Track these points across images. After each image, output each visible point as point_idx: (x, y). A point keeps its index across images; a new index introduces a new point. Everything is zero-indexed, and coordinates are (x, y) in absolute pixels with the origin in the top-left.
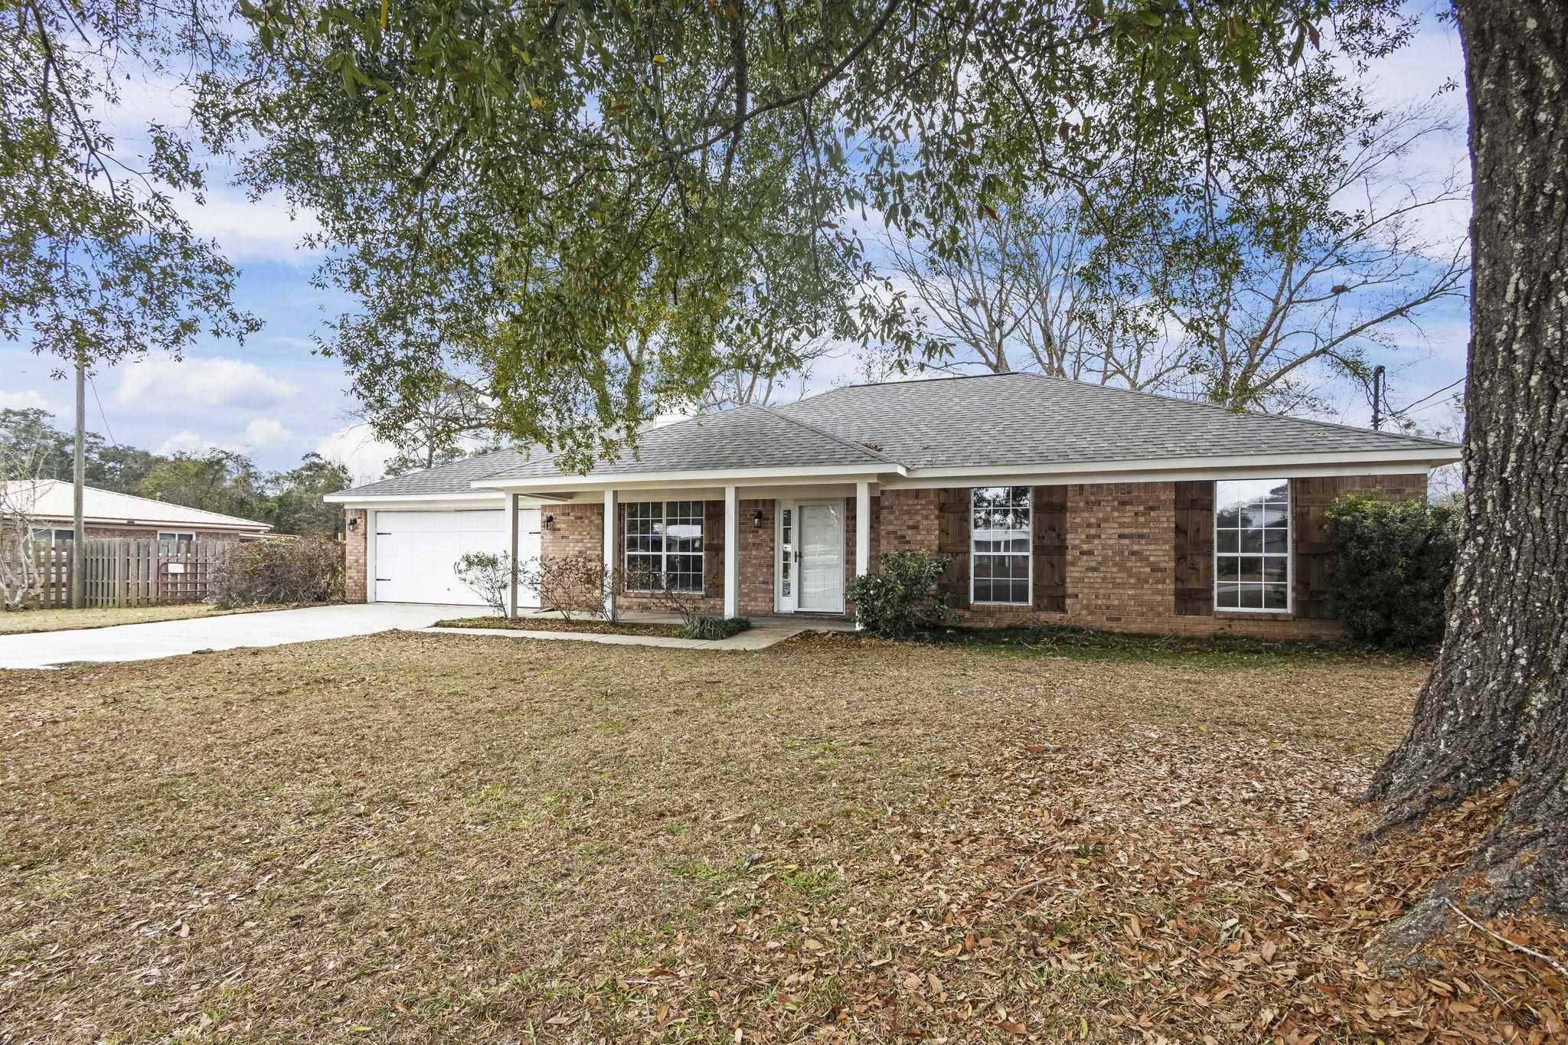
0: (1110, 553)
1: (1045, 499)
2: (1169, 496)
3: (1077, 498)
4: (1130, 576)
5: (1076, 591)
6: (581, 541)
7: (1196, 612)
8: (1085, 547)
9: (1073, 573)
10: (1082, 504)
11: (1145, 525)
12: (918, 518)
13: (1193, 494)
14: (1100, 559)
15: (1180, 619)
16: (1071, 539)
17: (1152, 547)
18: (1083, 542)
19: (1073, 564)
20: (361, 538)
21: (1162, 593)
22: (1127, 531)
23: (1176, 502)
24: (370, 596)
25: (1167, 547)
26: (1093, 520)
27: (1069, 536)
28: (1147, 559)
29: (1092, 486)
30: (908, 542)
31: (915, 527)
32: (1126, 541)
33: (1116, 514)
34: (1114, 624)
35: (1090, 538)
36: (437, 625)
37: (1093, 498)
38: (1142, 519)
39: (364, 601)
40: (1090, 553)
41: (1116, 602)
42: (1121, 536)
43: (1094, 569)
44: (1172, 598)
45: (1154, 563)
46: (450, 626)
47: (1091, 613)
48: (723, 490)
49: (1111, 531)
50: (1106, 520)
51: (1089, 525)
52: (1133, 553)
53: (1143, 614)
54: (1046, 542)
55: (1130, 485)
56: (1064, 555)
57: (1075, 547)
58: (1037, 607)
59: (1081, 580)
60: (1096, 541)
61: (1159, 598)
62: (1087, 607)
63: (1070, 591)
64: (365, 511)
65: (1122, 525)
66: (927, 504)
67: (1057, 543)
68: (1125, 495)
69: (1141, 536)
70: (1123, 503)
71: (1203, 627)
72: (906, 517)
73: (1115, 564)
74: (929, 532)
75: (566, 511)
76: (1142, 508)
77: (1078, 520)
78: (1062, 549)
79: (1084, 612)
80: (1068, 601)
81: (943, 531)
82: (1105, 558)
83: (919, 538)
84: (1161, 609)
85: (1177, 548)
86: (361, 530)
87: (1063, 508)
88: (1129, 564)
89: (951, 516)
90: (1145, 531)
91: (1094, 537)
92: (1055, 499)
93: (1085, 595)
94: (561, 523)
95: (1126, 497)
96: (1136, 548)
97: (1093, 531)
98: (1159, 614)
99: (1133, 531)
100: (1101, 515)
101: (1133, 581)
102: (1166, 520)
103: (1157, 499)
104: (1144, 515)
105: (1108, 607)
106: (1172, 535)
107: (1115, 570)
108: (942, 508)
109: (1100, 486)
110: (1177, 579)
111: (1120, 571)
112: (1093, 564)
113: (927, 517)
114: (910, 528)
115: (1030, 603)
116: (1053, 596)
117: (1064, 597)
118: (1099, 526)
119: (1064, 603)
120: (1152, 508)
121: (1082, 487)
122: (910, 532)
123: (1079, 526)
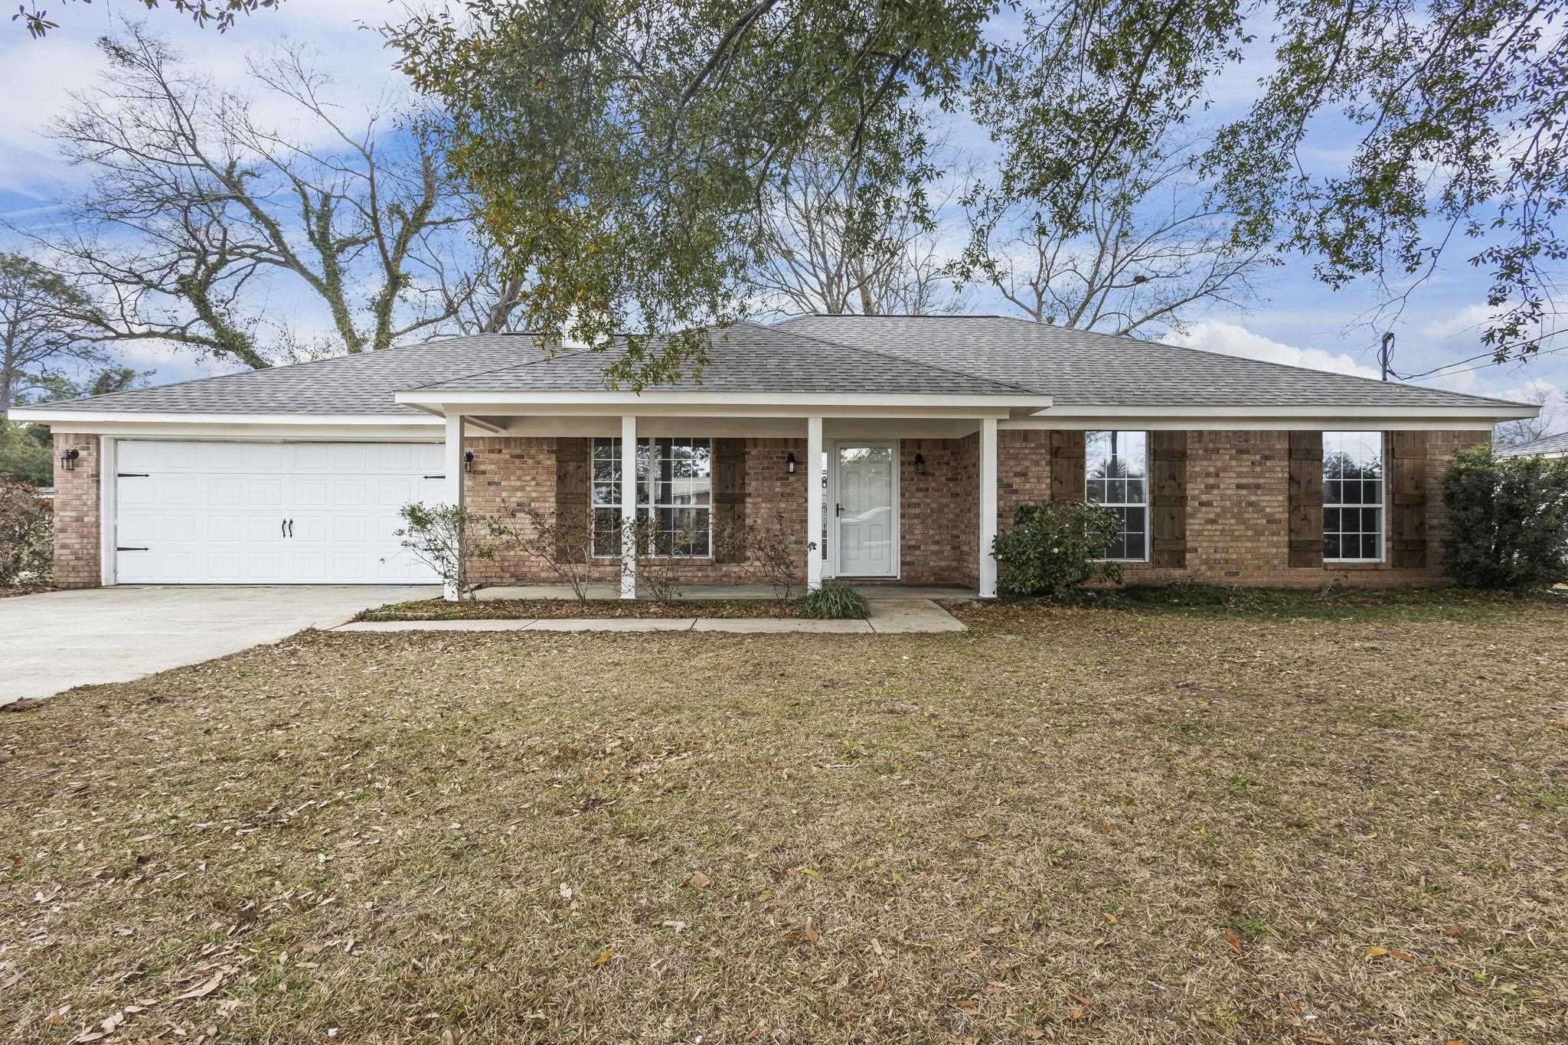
0: (1228, 503)
1: (1165, 446)
2: (1282, 446)
3: (1197, 445)
4: (1247, 529)
5: (1196, 544)
6: (522, 489)
7: (1308, 564)
8: (1204, 498)
9: (1193, 525)
10: (1201, 452)
11: (1261, 475)
12: (1027, 463)
13: (1305, 444)
14: (1218, 510)
15: (1292, 572)
16: (1194, 489)
17: (1268, 498)
18: (1202, 492)
19: (1192, 516)
20: (85, 481)
21: (1276, 545)
22: (1244, 481)
23: (1290, 451)
24: (106, 577)
25: (1281, 498)
26: (1212, 469)
27: (1189, 486)
28: (1263, 510)
29: (1211, 432)
30: (1016, 492)
31: (1024, 474)
32: (1244, 492)
33: (1234, 463)
34: (1232, 579)
35: (1209, 488)
36: (361, 617)
37: (1211, 446)
38: (1258, 469)
39: (96, 585)
40: (1208, 504)
41: (1234, 556)
42: (1239, 486)
43: (1213, 522)
44: (1286, 550)
45: (1270, 514)
46: (389, 618)
47: (1211, 568)
48: (804, 422)
49: (1229, 481)
50: (1224, 469)
51: (1208, 475)
52: (1250, 504)
53: (1259, 568)
54: (1167, 492)
55: (1247, 432)
56: (1184, 506)
57: (1194, 498)
58: (1156, 563)
59: (1200, 533)
60: (1215, 492)
61: (1274, 550)
62: (1206, 562)
63: (1189, 545)
64: (97, 437)
65: (1239, 475)
66: (1037, 447)
67: (1178, 493)
68: (1242, 444)
69: (1258, 486)
70: (1241, 452)
71: (1313, 579)
72: (1012, 463)
73: (1234, 516)
74: (1039, 479)
75: (495, 446)
76: (1258, 457)
77: (1197, 469)
78: (1182, 500)
79: (1203, 568)
80: (1188, 556)
81: (1055, 478)
82: (1224, 510)
83: (1028, 486)
84: (1276, 562)
85: (1290, 499)
86: (87, 468)
87: (1183, 456)
88: (1247, 516)
89: (1065, 462)
90: (1262, 481)
91: (1213, 487)
92: (1177, 447)
93: (1204, 549)
94: (487, 463)
95: (1244, 446)
96: (1253, 498)
97: (1212, 481)
98: (1274, 568)
99: (1250, 481)
100: (1219, 464)
101: (1250, 533)
102: (1280, 470)
103: (1272, 449)
104: (1260, 464)
105: (1227, 561)
106: (1286, 486)
107: (1233, 521)
108: (1055, 452)
109: (1218, 433)
110: (1291, 531)
111: (1238, 523)
112: (1212, 516)
113: (1037, 463)
114: (1016, 475)
115: (1147, 559)
116: (1174, 551)
117: (1184, 551)
118: (1217, 475)
119: (1184, 558)
120: (1267, 458)
121: (1201, 432)
122: (1017, 480)
123: (1198, 475)
